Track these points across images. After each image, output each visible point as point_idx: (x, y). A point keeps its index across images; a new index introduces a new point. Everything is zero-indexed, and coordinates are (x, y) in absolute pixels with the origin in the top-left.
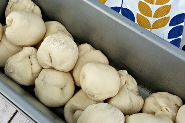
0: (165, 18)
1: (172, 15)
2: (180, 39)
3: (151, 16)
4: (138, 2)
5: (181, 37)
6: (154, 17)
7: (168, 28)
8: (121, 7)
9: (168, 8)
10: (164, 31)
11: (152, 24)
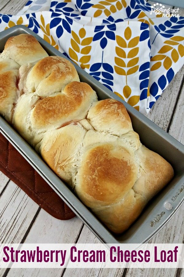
0: (136, 66)
1: (140, 64)
2: (148, 79)
3: (125, 66)
4: (114, 58)
5: (148, 78)
6: (127, 67)
7: (139, 73)
8: (101, 62)
9: (137, 60)
10: (136, 75)
11: (126, 72)
